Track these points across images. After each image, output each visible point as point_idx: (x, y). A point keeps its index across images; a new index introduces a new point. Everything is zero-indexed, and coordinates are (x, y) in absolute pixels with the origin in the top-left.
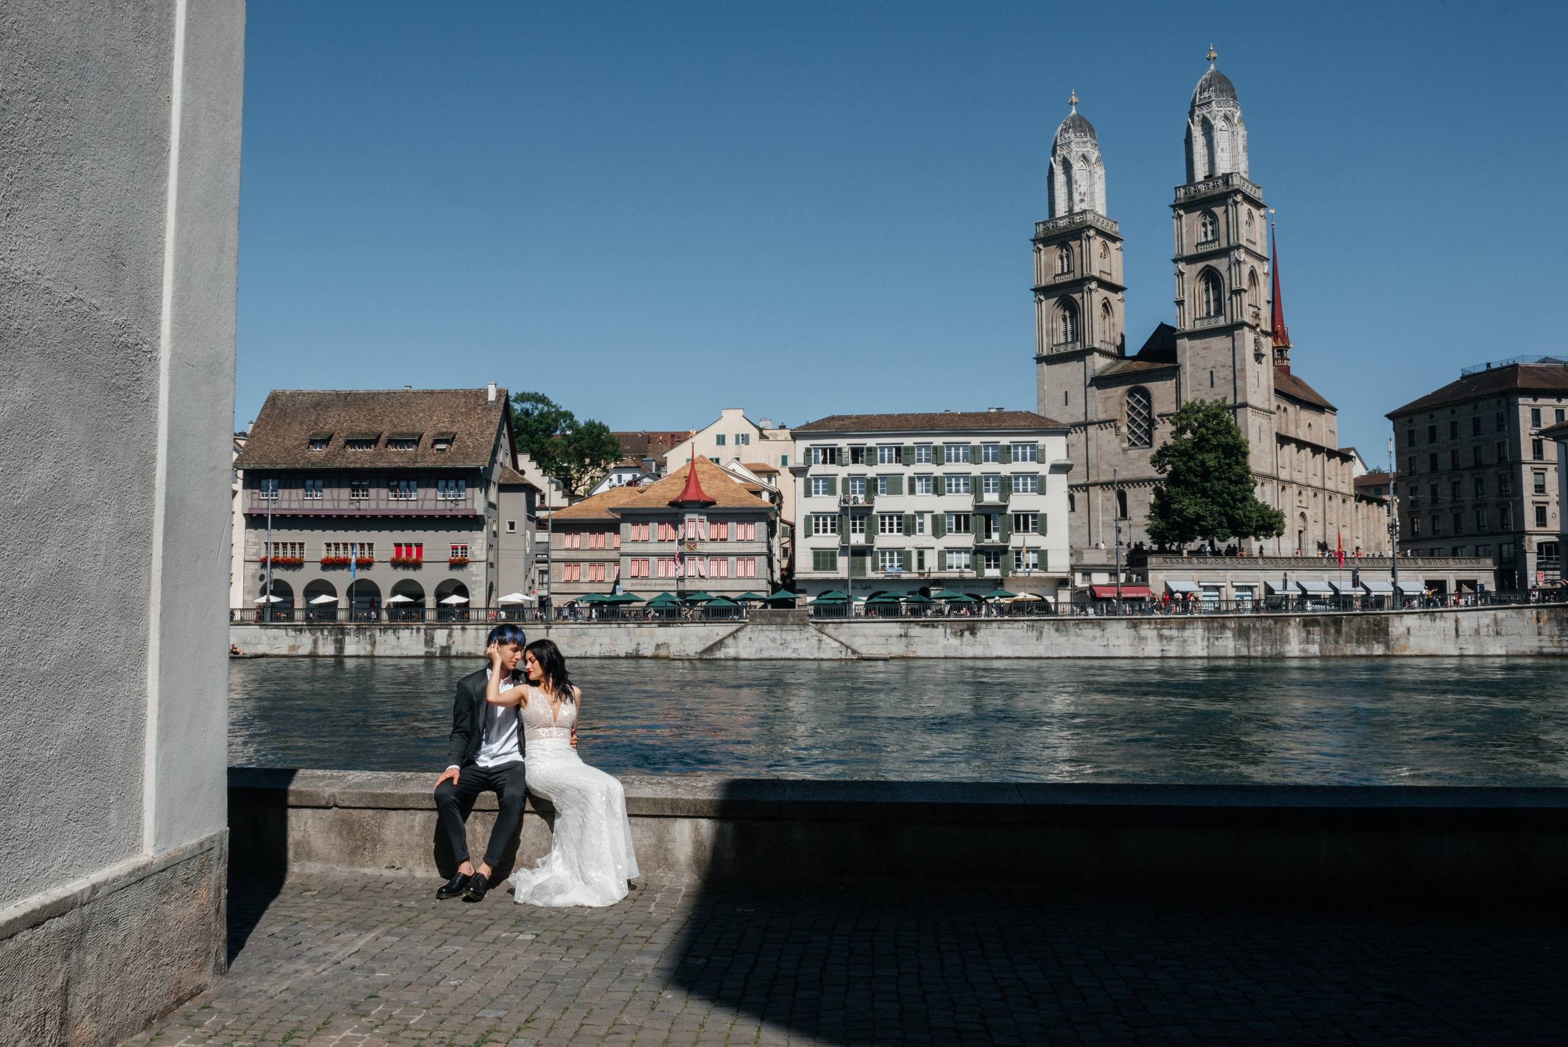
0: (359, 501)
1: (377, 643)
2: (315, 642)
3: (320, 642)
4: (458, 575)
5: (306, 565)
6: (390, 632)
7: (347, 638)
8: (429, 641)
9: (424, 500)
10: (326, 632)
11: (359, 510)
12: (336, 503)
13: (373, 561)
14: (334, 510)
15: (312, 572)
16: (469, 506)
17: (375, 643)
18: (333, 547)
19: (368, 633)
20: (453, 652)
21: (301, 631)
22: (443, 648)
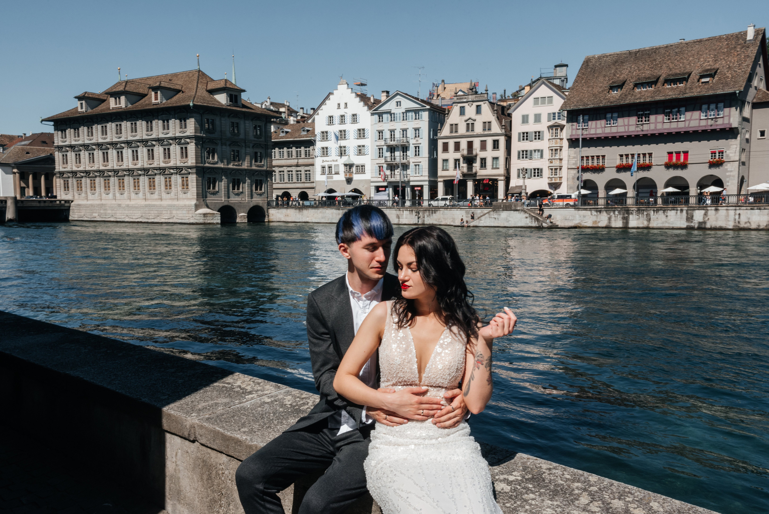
0: (642, 125)
1: (652, 219)
2: (610, 219)
3: (613, 219)
4: (716, 172)
5: (606, 169)
6: (661, 212)
7: (631, 216)
8: (690, 218)
9: (690, 120)
10: (617, 213)
11: (642, 131)
12: (626, 127)
13: (652, 165)
14: (625, 132)
15: (610, 174)
16: (726, 121)
17: (650, 219)
18: (624, 157)
19: (645, 213)
20: (708, 226)
21: (600, 212)
22: (700, 223)
